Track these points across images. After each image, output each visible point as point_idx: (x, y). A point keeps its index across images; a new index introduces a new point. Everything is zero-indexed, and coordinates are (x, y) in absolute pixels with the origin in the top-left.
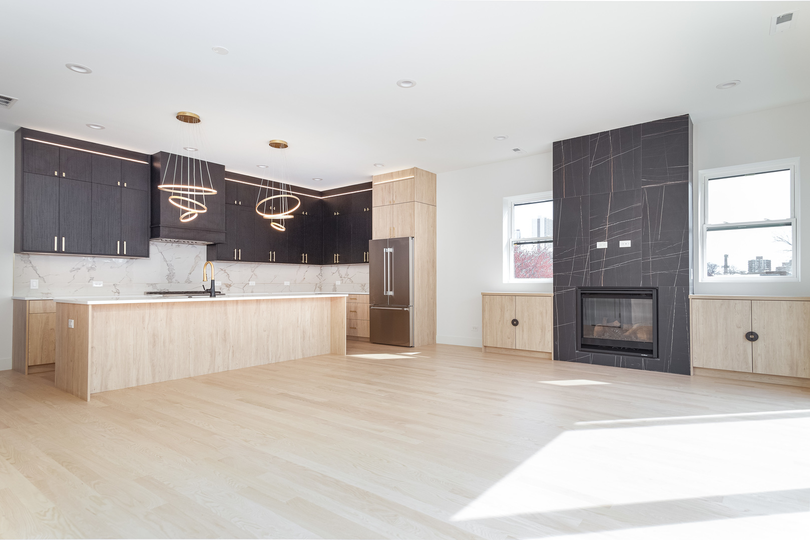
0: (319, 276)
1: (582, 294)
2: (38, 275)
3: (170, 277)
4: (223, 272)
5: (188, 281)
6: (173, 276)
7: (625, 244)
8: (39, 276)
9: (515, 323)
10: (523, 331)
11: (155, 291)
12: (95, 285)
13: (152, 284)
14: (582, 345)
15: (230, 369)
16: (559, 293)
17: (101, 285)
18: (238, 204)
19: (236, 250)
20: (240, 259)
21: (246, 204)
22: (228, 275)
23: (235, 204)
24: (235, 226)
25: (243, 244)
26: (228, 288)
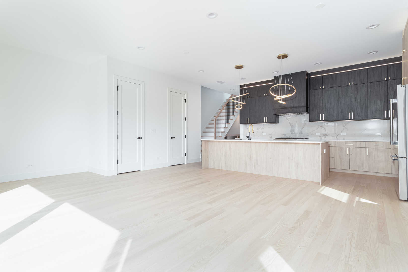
4: (321, 127)
5: (301, 133)
6: (293, 130)
11: (286, 137)
13: (284, 134)
18: (322, 88)
19: (321, 115)
20: (324, 120)
21: (329, 86)
22: (325, 129)
23: (321, 89)
24: (321, 101)
25: (326, 111)
26: (325, 137)
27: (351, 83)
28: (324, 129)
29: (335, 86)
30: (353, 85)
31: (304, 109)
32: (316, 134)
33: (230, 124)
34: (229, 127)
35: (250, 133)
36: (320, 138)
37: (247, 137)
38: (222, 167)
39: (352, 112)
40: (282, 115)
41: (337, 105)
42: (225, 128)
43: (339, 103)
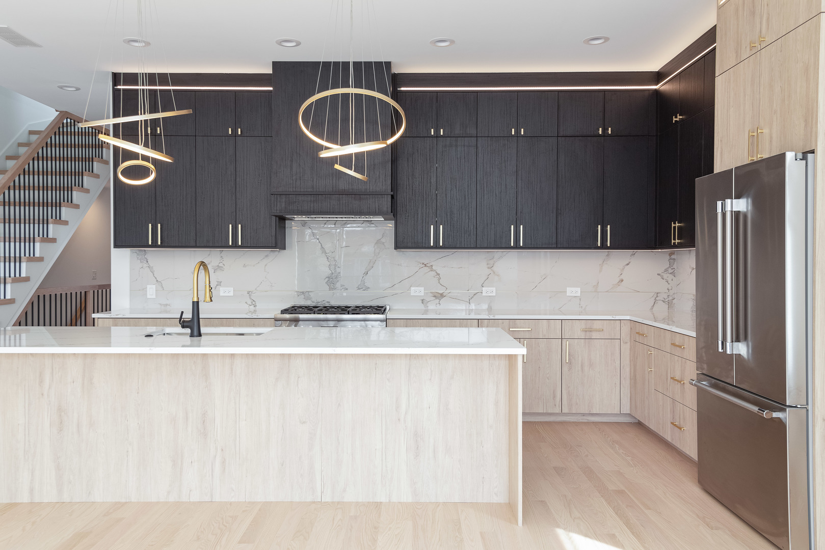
0: (665, 276)
2: (156, 279)
3: (331, 281)
4: (426, 269)
5: (363, 287)
6: (336, 278)
8: (157, 281)
12: (222, 294)
13: (303, 293)
15: (217, 498)
17: (231, 294)
18: (437, 136)
19: (432, 226)
20: (441, 245)
21: (458, 131)
22: (438, 274)
23: (432, 137)
24: (433, 180)
25: (449, 216)
26: (437, 301)
27: (518, 132)
28: (433, 273)
29: (473, 132)
30: (523, 136)
31: (386, 202)
32: (412, 294)
33: (54, 240)
34: (48, 254)
35: (196, 305)
36: (422, 307)
37: (184, 324)
38: (31, 491)
39: (518, 222)
40: (298, 218)
41: (478, 196)
42: (32, 259)
43: (486, 191)
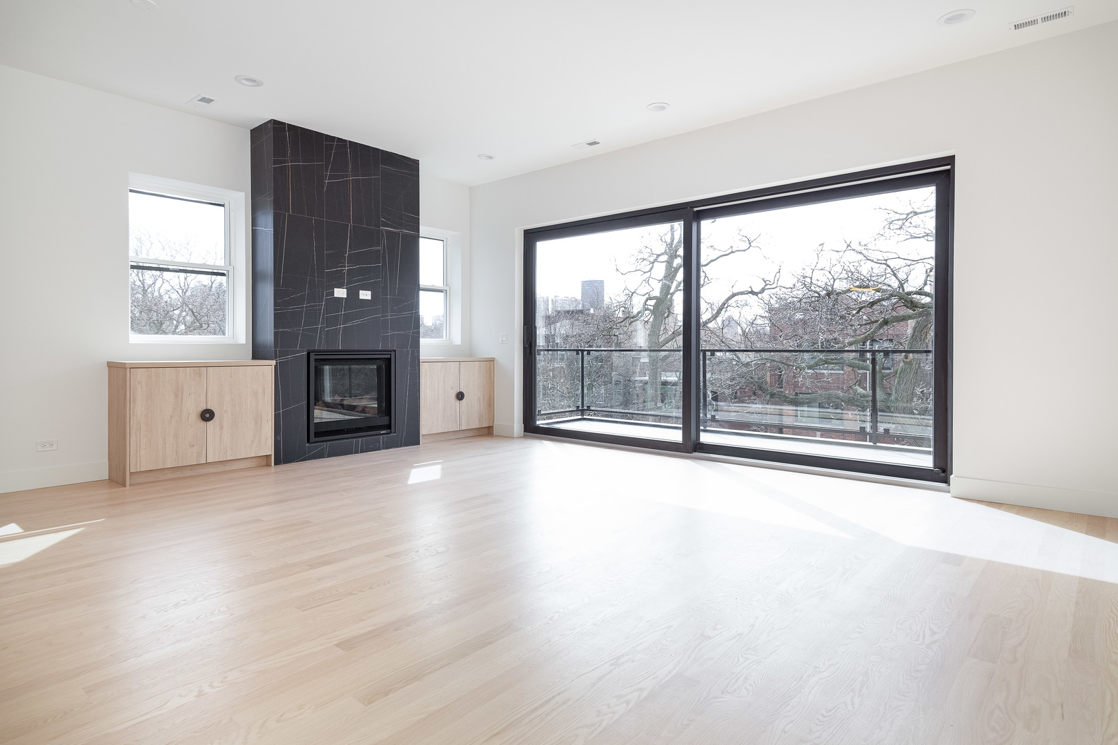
1: (315, 359)
7: (365, 295)
9: (208, 415)
10: (221, 428)
14: (315, 433)
16: (283, 359)
